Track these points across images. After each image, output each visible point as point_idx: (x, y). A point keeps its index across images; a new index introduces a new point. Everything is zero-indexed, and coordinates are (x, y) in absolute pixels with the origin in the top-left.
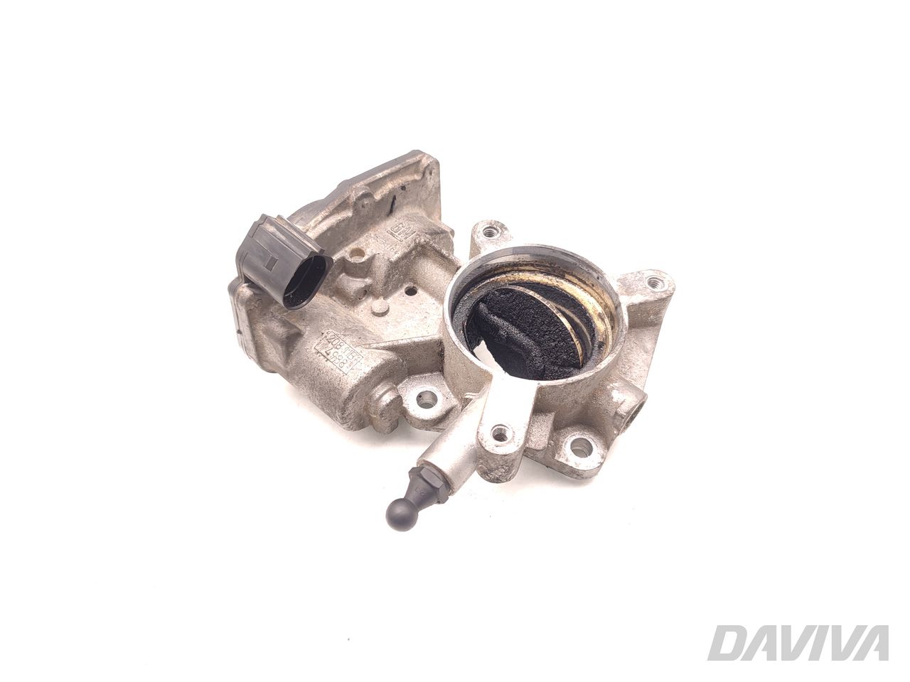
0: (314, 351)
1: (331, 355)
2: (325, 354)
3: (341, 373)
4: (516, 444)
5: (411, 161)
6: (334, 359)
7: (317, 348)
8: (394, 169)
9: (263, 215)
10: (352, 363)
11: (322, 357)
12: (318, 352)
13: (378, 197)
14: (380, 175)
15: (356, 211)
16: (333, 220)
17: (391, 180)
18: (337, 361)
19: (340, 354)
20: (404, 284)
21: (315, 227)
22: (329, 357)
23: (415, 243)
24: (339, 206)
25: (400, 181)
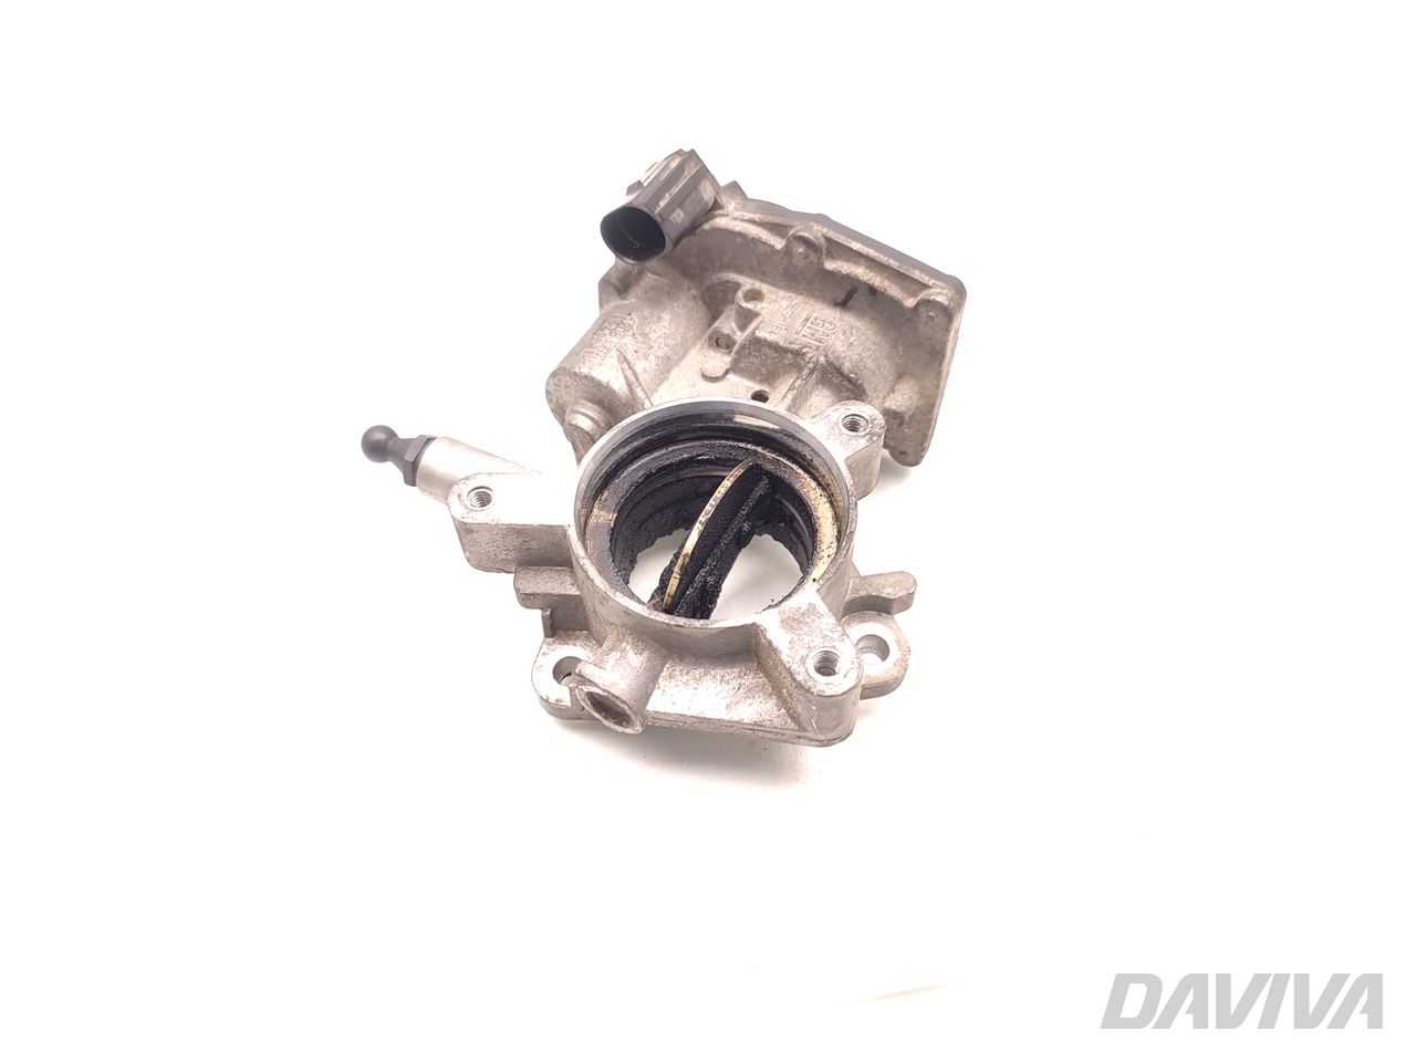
4: (465, 516)
5: (917, 274)
8: (883, 258)
9: (693, 151)
13: (830, 265)
14: (856, 246)
15: (787, 251)
16: (754, 231)
17: (867, 267)
20: (766, 385)
21: (736, 219)
23: (801, 349)
24: (776, 225)
25: (876, 280)
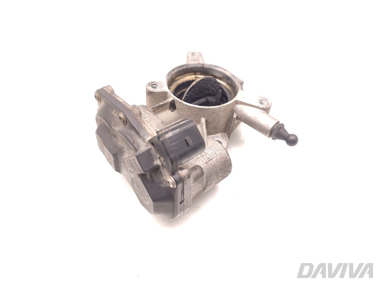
0: (205, 164)
1: (210, 157)
2: (209, 160)
3: (219, 155)
6: (212, 157)
7: (204, 162)
10: (216, 150)
11: (209, 162)
12: (207, 163)
18: (214, 155)
19: (210, 153)
22: (210, 159)
